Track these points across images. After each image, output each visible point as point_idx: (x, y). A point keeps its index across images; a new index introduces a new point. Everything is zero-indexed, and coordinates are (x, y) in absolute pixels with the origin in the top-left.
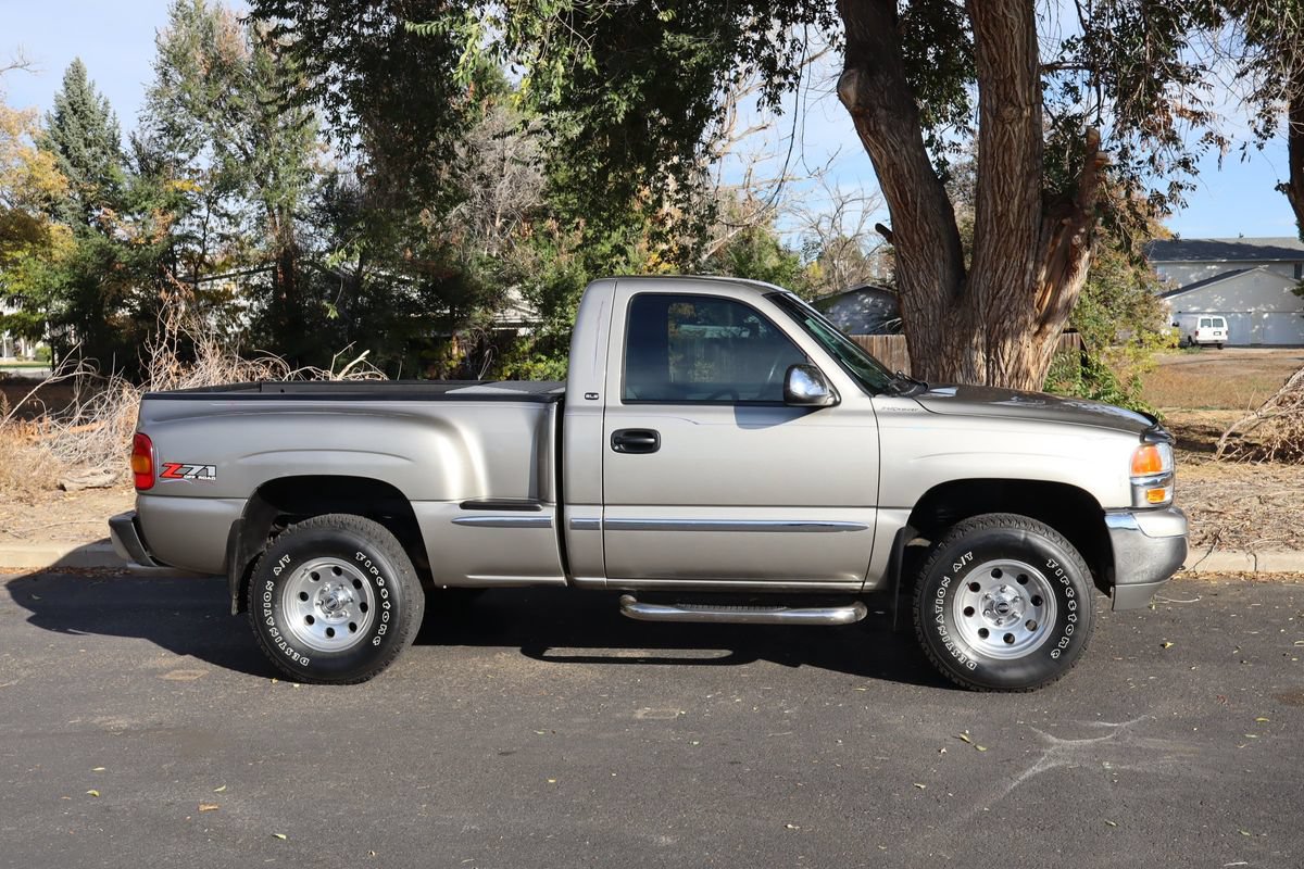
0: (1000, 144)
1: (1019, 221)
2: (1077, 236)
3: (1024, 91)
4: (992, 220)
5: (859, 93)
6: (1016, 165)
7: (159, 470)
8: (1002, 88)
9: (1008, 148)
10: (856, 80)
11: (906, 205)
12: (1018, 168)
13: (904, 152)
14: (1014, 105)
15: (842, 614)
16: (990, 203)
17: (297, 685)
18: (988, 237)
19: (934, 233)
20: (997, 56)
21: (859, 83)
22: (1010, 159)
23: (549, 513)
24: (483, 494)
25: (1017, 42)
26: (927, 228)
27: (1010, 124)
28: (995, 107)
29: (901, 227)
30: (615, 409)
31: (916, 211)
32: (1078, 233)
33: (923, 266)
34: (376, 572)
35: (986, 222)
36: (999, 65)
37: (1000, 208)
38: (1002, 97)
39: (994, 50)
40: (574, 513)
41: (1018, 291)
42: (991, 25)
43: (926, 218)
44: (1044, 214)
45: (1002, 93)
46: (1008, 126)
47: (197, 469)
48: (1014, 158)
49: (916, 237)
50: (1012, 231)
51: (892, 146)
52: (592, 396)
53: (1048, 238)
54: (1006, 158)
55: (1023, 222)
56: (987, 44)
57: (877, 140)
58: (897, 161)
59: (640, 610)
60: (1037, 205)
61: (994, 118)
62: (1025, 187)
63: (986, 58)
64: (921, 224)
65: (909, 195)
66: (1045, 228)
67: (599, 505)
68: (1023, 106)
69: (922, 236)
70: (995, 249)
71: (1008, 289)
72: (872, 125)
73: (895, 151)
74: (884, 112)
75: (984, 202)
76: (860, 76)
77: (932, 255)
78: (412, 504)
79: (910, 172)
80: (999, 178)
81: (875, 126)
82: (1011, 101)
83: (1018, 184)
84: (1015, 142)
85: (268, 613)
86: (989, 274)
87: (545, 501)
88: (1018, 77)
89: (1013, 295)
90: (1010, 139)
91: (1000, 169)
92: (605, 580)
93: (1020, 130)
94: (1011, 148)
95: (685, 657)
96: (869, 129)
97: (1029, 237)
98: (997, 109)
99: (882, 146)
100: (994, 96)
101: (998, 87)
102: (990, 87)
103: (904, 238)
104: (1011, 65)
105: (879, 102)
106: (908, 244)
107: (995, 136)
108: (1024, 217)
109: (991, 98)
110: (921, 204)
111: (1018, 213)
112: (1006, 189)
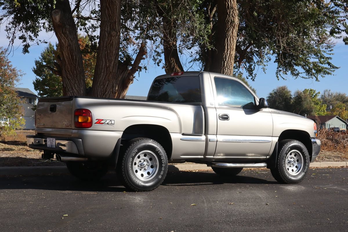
0: (110, 43)
1: (113, 70)
2: (132, 76)
3: (118, 27)
4: (104, 68)
5: (60, 19)
6: (114, 51)
9: (112, 45)
10: (60, 14)
11: (73, 60)
12: (114, 52)
13: (74, 42)
14: (115, 31)
16: (104, 63)
18: (102, 74)
19: (81, 71)
20: (111, 14)
22: (112, 49)
25: (118, 10)
27: (113, 37)
28: (109, 31)
29: (69, 67)
31: (76, 63)
33: (77, 82)
35: (102, 69)
36: (111, 17)
37: (108, 64)
38: (112, 28)
39: (110, 12)
41: (111, 93)
42: (111, 3)
43: (79, 65)
45: (112, 26)
49: (75, 72)
50: (110, 73)
51: (70, 39)
56: (108, 9)
57: (65, 36)
58: (71, 44)
60: (117, 65)
61: (108, 34)
64: (78, 68)
65: (74, 57)
68: (118, 32)
69: (77, 71)
70: (105, 78)
71: (108, 92)
72: (64, 31)
73: (71, 41)
74: (68, 27)
75: (101, 62)
77: (80, 78)
79: (75, 48)
80: (108, 54)
81: (65, 31)
82: (114, 29)
83: (114, 57)
84: (114, 43)
86: (102, 87)
88: (117, 22)
90: (113, 42)
91: (109, 51)
93: (116, 39)
94: (113, 45)
96: (62, 32)
97: (115, 75)
98: (110, 32)
99: (66, 38)
100: (109, 27)
101: (110, 25)
102: (108, 24)
103: (70, 72)
104: (115, 18)
105: (67, 23)
106: (71, 74)
107: (108, 40)
108: (114, 68)
109: (108, 28)
110: (78, 61)
111: (113, 67)
112: (110, 58)
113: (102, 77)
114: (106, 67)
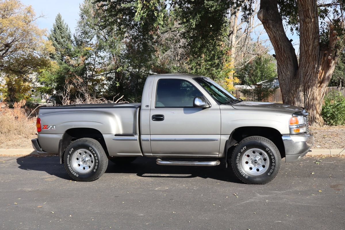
0: (305, 30)
1: (312, 52)
2: (329, 56)
3: (312, 14)
4: (304, 52)
5: (263, 17)
6: (310, 36)
7: (42, 127)
8: (305, 13)
9: (308, 31)
11: (279, 49)
12: (311, 37)
13: (278, 33)
14: (309, 18)
15: (213, 163)
16: (303, 47)
17: (76, 182)
18: (303, 57)
20: (303, 3)
21: (263, 13)
22: (308, 34)
23: (137, 137)
24: (121, 132)
26: (285, 56)
27: (308, 23)
28: (303, 19)
29: (278, 55)
30: (153, 109)
31: (282, 51)
32: (330, 55)
33: (285, 67)
34: (94, 153)
35: (302, 53)
36: (304, 6)
37: (306, 49)
38: (305, 16)
40: (143, 137)
41: (312, 73)
43: (285, 52)
44: (320, 50)
46: (307, 24)
47: (51, 126)
48: (310, 34)
49: (282, 58)
50: (310, 55)
51: (274, 31)
52: (147, 106)
53: (322, 57)
54: (307, 34)
55: (313, 53)
56: (300, 0)
57: (269, 30)
58: (275, 36)
59: (161, 162)
60: (318, 48)
61: (303, 22)
62: (314, 42)
63: (300, 4)
64: (284, 54)
65: (280, 46)
66: (321, 54)
67: (149, 135)
68: (312, 18)
69: (284, 58)
70: (305, 61)
71: (310, 73)
72: (268, 26)
73: (275, 33)
74: (271, 22)
76: (264, 11)
77: (287, 63)
78: (103, 135)
79: (279, 39)
80: (305, 40)
81: (269, 26)
82: (308, 17)
83: (311, 41)
84: (310, 29)
85: (68, 163)
86: (304, 69)
87: (136, 134)
88: (310, 9)
89: (311, 74)
90: (308, 28)
91: (306, 37)
92: (152, 154)
93: (311, 25)
94: (309, 31)
95: (179, 176)
96: (267, 27)
97: (316, 56)
99: (271, 31)
100: (303, 16)
101: (304, 13)
102: (302, 13)
103: (279, 58)
104: (308, 6)
105: (269, 19)
106: (280, 60)
107: (304, 27)
108: (314, 51)
110: (283, 48)
111: (312, 50)
112: (308, 43)
113: (303, 60)
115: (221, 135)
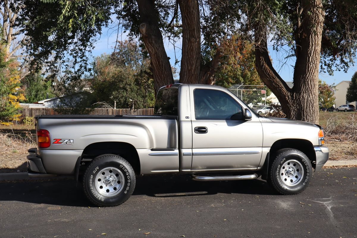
0: (190, 49)
1: (194, 72)
2: (212, 77)
3: (197, 34)
4: (187, 71)
5: (147, 30)
6: (194, 55)
7: (52, 141)
8: (191, 32)
9: (192, 50)
10: (145, 26)
11: (160, 65)
12: (195, 56)
13: (160, 49)
14: (194, 38)
16: (186, 66)
18: (185, 76)
19: (168, 74)
20: (190, 23)
21: (146, 27)
22: (193, 54)
23: (177, 151)
25: (196, 19)
26: (166, 73)
27: (193, 43)
29: (158, 72)
30: (194, 121)
31: (163, 68)
32: (212, 76)
34: (126, 171)
35: (185, 72)
36: (190, 25)
37: (189, 68)
38: (191, 35)
39: (189, 21)
40: (184, 151)
42: (188, 14)
43: (166, 70)
44: (201, 70)
45: (191, 34)
46: (192, 44)
47: (66, 141)
48: (194, 53)
49: (162, 76)
50: (192, 75)
51: (156, 47)
52: (187, 117)
53: (202, 77)
54: (192, 53)
55: (196, 72)
56: (187, 19)
57: (151, 45)
58: (157, 52)
60: (199, 67)
61: (188, 41)
62: (196, 62)
63: (186, 23)
64: (164, 72)
65: (161, 63)
66: (201, 75)
67: (191, 148)
68: (197, 38)
69: (164, 75)
70: (188, 80)
73: (157, 49)
74: (154, 37)
75: (184, 66)
76: (147, 25)
77: (167, 81)
78: (137, 150)
79: (161, 55)
80: (189, 59)
81: (151, 41)
82: (193, 36)
83: (195, 61)
84: (194, 49)
85: (91, 185)
88: (196, 29)
90: (193, 48)
91: (190, 56)
93: (196, 45)
96: (149, 42)
97: (197, 77)
98: (189, 38)
99: (153, 47)
100: (189, 35)
101: (190, 32)
102: (187, 32)
103: (159, 76)
104: (194, 26)
105: (152, 34)
106: (160, 78)
107: (188, 46)
108: (196, 71)
109: (187, 35)
110: (164, 66)
111: (195, 69)
112: (191, 62)
113: (185, 79)
114: (188, 70)
115: (262, 147)
